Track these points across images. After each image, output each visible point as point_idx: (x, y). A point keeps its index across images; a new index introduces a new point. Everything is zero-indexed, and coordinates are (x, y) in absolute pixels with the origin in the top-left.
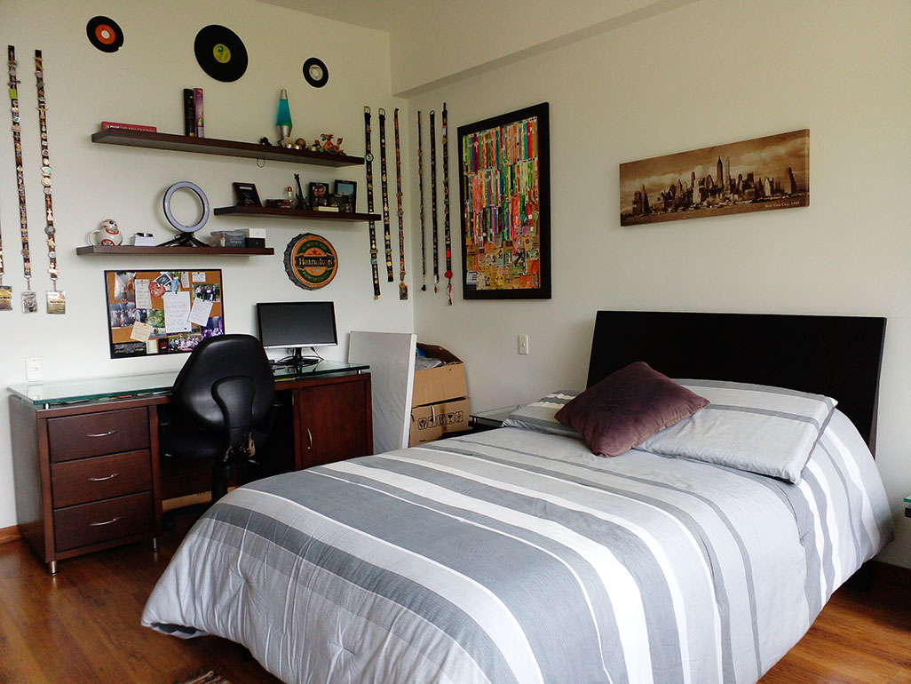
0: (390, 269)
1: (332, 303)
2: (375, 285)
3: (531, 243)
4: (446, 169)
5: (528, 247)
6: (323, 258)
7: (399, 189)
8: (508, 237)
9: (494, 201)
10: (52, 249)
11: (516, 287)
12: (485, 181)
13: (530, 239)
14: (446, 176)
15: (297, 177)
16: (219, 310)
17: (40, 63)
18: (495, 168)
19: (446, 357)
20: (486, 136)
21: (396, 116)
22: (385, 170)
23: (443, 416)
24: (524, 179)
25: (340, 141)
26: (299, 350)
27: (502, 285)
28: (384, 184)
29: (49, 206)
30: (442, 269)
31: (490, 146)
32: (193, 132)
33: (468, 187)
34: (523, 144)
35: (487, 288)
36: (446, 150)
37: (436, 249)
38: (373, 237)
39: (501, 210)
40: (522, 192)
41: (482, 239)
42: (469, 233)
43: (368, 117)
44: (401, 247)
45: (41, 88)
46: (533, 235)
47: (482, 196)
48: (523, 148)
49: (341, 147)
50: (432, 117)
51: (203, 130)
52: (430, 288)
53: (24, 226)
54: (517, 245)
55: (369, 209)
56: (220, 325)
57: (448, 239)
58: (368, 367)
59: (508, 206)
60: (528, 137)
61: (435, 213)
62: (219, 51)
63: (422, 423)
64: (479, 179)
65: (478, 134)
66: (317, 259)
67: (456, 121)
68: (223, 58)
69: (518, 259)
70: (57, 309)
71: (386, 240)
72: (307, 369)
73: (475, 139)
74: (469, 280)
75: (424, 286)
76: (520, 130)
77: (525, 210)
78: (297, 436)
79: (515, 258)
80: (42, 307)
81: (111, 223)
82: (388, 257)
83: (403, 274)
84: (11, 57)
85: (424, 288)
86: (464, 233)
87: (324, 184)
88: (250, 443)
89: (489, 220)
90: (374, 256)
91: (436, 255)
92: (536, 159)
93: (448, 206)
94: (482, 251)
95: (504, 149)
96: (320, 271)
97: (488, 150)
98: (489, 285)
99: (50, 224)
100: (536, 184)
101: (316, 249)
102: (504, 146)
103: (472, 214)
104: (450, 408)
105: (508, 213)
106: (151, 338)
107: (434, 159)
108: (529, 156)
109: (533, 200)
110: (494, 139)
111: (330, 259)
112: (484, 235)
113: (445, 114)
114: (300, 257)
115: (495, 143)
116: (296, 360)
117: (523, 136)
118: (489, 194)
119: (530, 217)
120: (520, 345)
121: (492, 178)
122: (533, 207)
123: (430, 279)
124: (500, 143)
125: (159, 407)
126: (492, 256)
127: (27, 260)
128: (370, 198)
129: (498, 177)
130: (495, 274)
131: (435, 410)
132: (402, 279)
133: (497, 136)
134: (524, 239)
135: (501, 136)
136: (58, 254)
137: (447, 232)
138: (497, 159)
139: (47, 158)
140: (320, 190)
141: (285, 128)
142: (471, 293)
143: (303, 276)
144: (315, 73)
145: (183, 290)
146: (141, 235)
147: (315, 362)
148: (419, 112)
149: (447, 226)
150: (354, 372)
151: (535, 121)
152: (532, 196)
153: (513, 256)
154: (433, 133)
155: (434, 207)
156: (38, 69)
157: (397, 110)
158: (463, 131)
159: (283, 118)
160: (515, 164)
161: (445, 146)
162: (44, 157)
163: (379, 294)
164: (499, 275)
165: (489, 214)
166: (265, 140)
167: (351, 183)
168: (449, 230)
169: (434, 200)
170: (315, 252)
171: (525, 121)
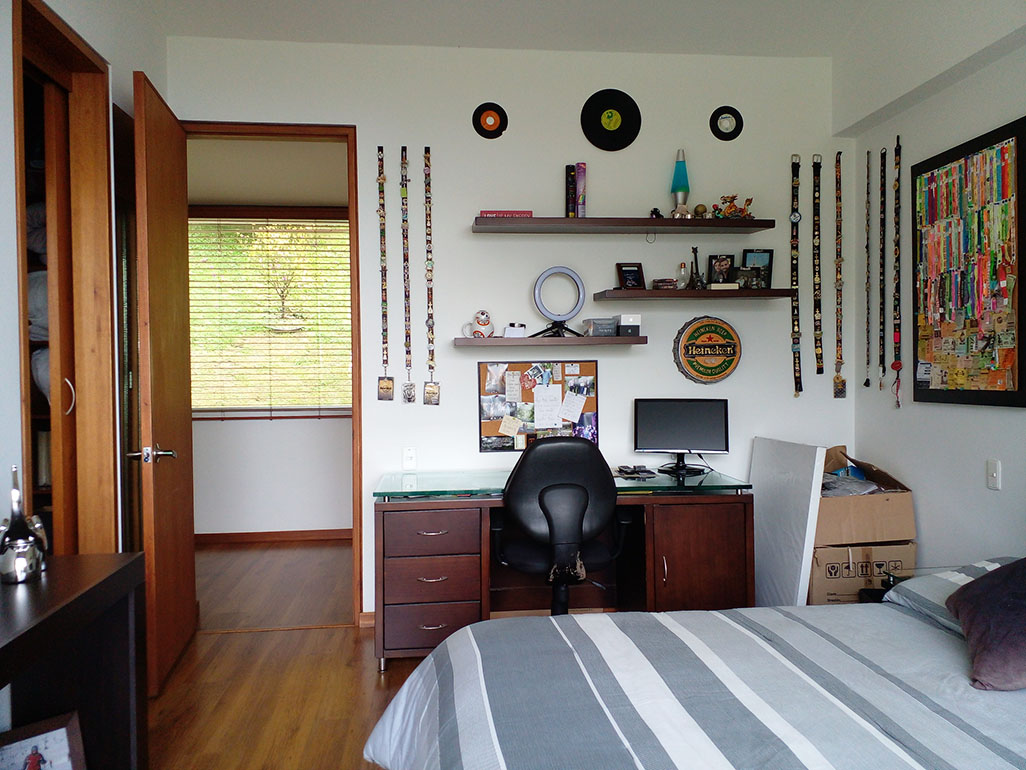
0: (819, 357)
1: (726, 401)
2: (796, 378)
3: (1004, 323)
4: (897, 223)
5: (1000, 329)
6: (720, 346)
7: (839, 254)
8: (973, 315)
9: (955, 262)
10: (431, 341)
11: (982, 389)
12: (943, 236)
13: (1004, 316)
14: (898, 232)
15: (695, 250)
16: (593, 406)
17: (429, 160)
18: (956, 217)
19: (884, 481)
20: (947, 174)
21: (838, 161)
22: (819, 230)
23: (866, 565)
24: (996, 229)
25: (749, 201)
26: (681, 457)
27: (963, 383)
28: (817, 248)
29: (430, 299)
30: (890, 359)
31: (951, 186)
32: (574, 211)
33: (921, 245)
34: (995, 178)
35: (943, 387)
36: (898, 198)
37: (883, 330)
38: (795, 318)
39: (963, 275)
40: (993, 248)
41: (938, 317)
42: (922, 308)
43: (796, 168)
44: (839, 328)
45: (428, 184)
46: (1008, 311)
47: (939, 256)
48: (995, 185)
49: (751, 210)
50: (883, 156)
51: (584, 209)
52: (875, 383)
53: (408, 319)
54: (985, 326)
55: (792, 281)
56: (594, 422)
57: (898, 316)
58: (750, 487)
59: (973, 270)
60: (1003, 168)
61: (882, 281)
62: (609, 117)
63: (833, 571)
64: (936, 233)
65: (936, 172)
66: (712, 347)
67: (911, 158)
68: (612, 125)
69: (985, 347)
70: (431, 400)
71: (815, 321)
72: (691, 481)
73: (932, 179)
74: (921, 376)
75: (868, 380)
76: (991, 160)
77: (997, 274)
78: (649, 564)
79: (982, 344)
80: (419, 397)
81: (483, 314)
82: (818, 342)
83: (839, 364)
84: (404, 158)
85: (867, 383)
86: (916, 308)
87: (728, 256)
88: (578, 564)
89: (948, 290)
90: (796, 341)
91: (882, 338)
92: (1013, 199)
93: (898, 272)
94: (938, 334)
95: (969, 189)
96: (715, 361)
97: (949, 193)
98: (946, 383)
99: (430, 316)
100: (1013, 235)
101: (713, 335)
102: (970, 185)
103: (926, 281)
104: (878, 554)
105: (973, 279)
106: (519, 433)
107: (883, 212)
108: (1003, 195)
109: (1008, 258)
110: (956, 177)
111: (730, 346)
112: (941, 310)
113: (898, 151)
114: (690, 345)
115: (957, 181)
116: (679, 470)
117: (995, 167)
118: (950, 253)
119: (1003, 284)
120: (989, 476)
121: (954, 230)
122: (1008, 268)
123: (875, 371)
124: (965, 180)
125: (493, 510)
126: (951, 340)
127: (408, 352)
128: (795, 268)
129: (961, 229)
130: (954, 367)
131: (854, 556)
132: (838, 371)
133: (960, 172)
134: (995, 317)
135: (966, 171)
136: (436, 346)
137: (897, 307)
138: (960, 204)
139: (431, 252)
140: (723, 263)
141: (680, 195)
142: (923, 393)
143: (693, 367)
144: (726, 124)
145: (554, 383)
146: (512, 325)
147: (700, 472)
148: (868, 153)
149: (898, 300)
150: (733, 492)
151: (1012, 144)
152: (1007, 254)
153: (980, 342)
154: (883, 177)
155: (883, 274)
156: (426, 165)
157: (840, 153)
158: (917, 170)
159: (680, 183)
160: (983, 208)
161: (898, 191)
162: (428, 252)
163: (801, 390)
164: (960, 368)
165: (948, 282)
166: (655, 212)
167: (765, 251)
168: (899, 305)
169: (883, 266)
170: (710, 339)
171: (998, 147)
